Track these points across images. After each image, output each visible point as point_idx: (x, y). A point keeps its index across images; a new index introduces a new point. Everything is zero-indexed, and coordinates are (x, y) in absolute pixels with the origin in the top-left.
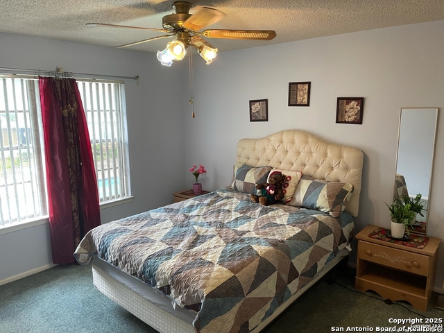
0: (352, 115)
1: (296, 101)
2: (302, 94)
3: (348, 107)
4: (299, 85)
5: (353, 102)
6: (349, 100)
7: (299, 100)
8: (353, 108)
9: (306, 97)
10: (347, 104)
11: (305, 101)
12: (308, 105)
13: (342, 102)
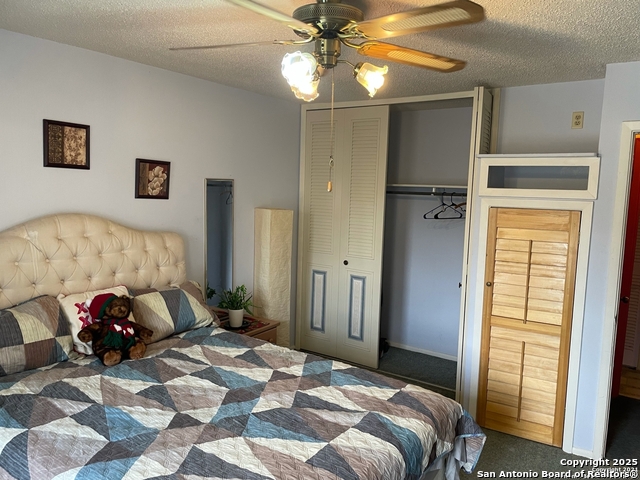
0: (157, 186)
1: (63, 156)
2: (73, 145)
3: (151, 175)
4: (67, 129)
5: (158, 168)
6: (153, 163)
7: (69, 156)
8: (157, 176)
9: (82, 151)
10: (151, 169)
11: (82, 159)
12: (87, 167)
13: (143, 166)
